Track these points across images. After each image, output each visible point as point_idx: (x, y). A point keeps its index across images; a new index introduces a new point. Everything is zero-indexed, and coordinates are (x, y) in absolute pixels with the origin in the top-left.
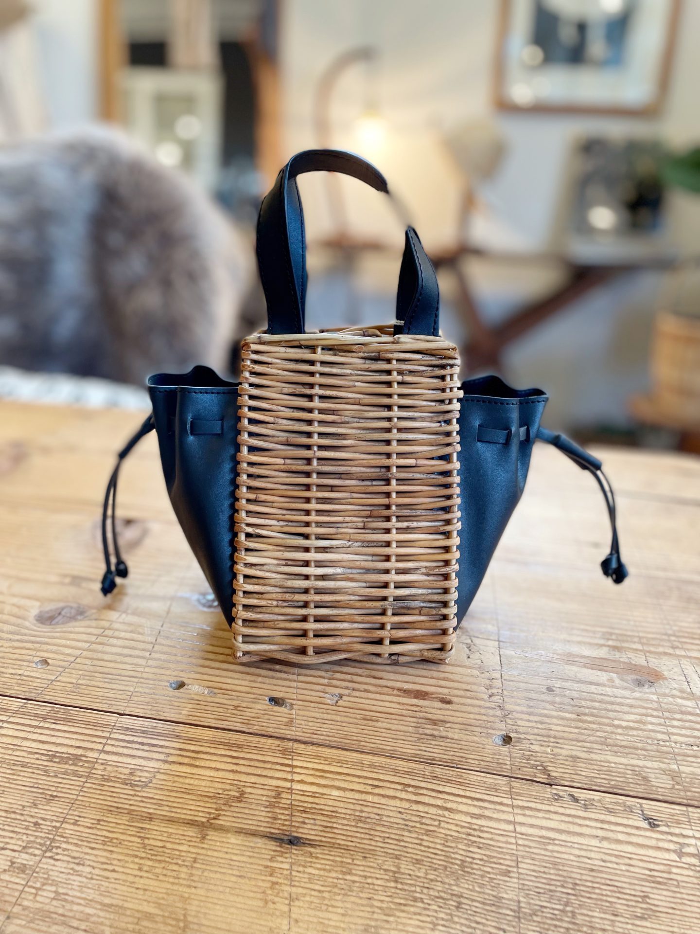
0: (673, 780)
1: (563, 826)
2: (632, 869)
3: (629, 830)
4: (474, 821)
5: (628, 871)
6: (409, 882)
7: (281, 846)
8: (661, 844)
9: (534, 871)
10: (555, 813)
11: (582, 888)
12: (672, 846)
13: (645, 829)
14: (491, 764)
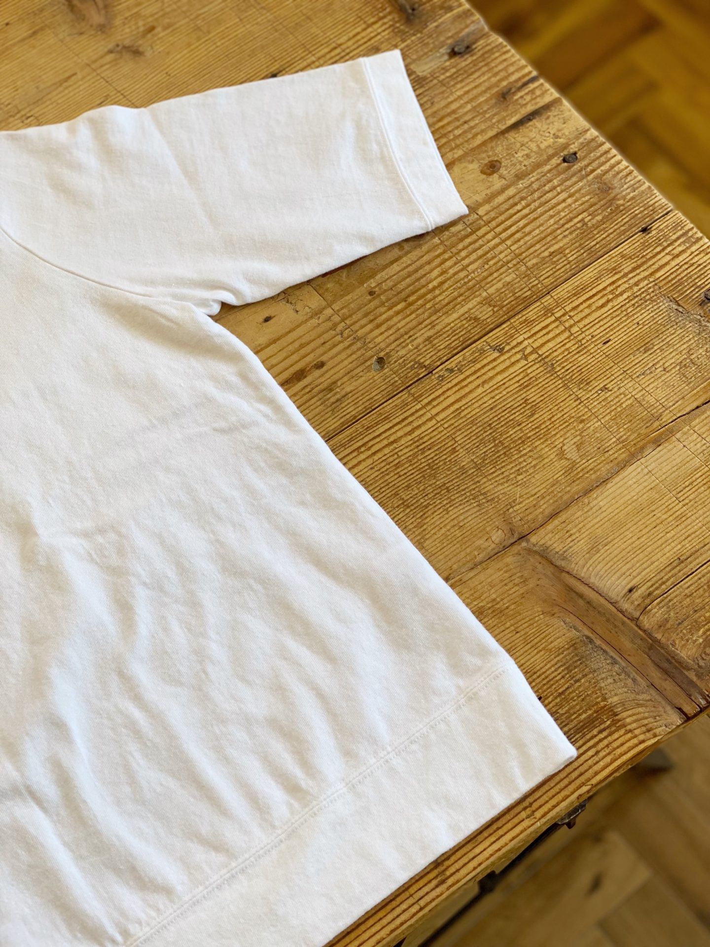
0: (490, 306)
1: (458, 396)
2: (509, 390)
3: (491, 366)
4: (413, 436)
5: (508, 393)
6: (414, 501)
8: (513, 360)
9: (465, 436)
10: (448, 390)
11: (494, 424)
12: (518, 356)
13: (498, 357)
14: (388, 389)
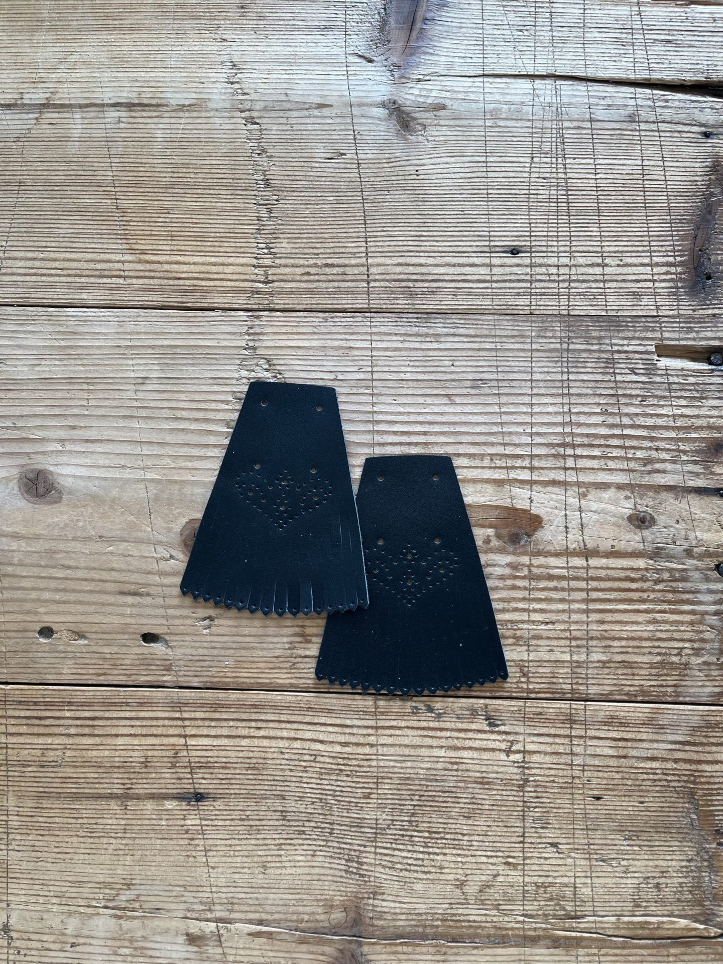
7: (189, 805)
